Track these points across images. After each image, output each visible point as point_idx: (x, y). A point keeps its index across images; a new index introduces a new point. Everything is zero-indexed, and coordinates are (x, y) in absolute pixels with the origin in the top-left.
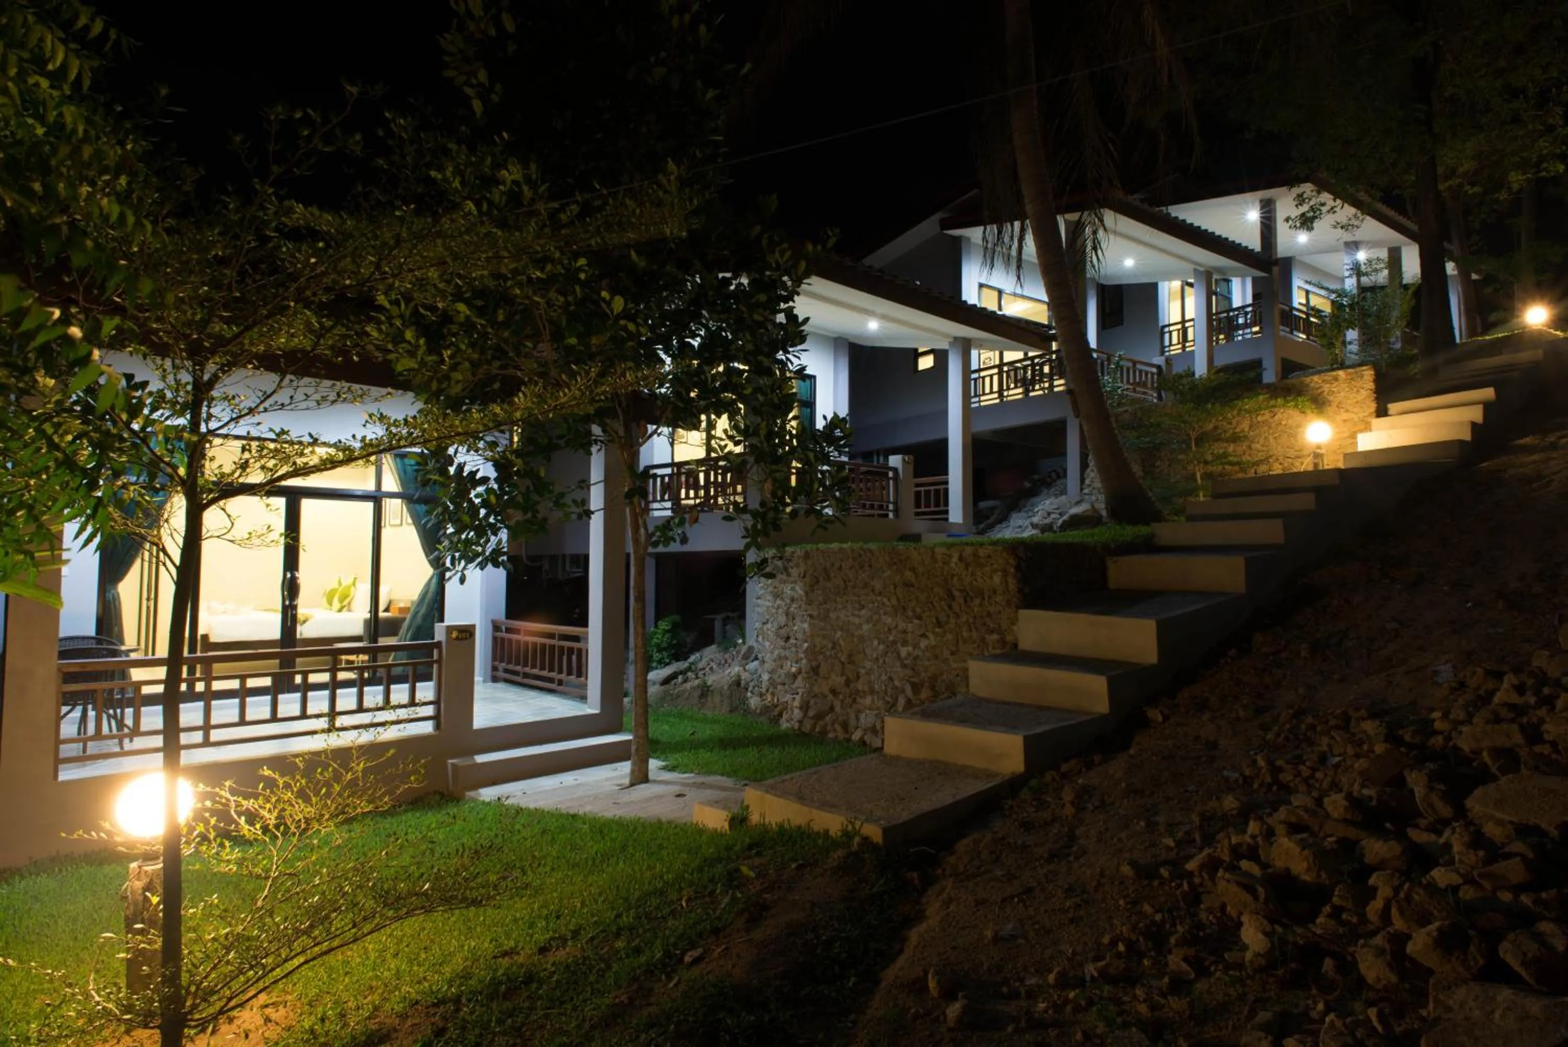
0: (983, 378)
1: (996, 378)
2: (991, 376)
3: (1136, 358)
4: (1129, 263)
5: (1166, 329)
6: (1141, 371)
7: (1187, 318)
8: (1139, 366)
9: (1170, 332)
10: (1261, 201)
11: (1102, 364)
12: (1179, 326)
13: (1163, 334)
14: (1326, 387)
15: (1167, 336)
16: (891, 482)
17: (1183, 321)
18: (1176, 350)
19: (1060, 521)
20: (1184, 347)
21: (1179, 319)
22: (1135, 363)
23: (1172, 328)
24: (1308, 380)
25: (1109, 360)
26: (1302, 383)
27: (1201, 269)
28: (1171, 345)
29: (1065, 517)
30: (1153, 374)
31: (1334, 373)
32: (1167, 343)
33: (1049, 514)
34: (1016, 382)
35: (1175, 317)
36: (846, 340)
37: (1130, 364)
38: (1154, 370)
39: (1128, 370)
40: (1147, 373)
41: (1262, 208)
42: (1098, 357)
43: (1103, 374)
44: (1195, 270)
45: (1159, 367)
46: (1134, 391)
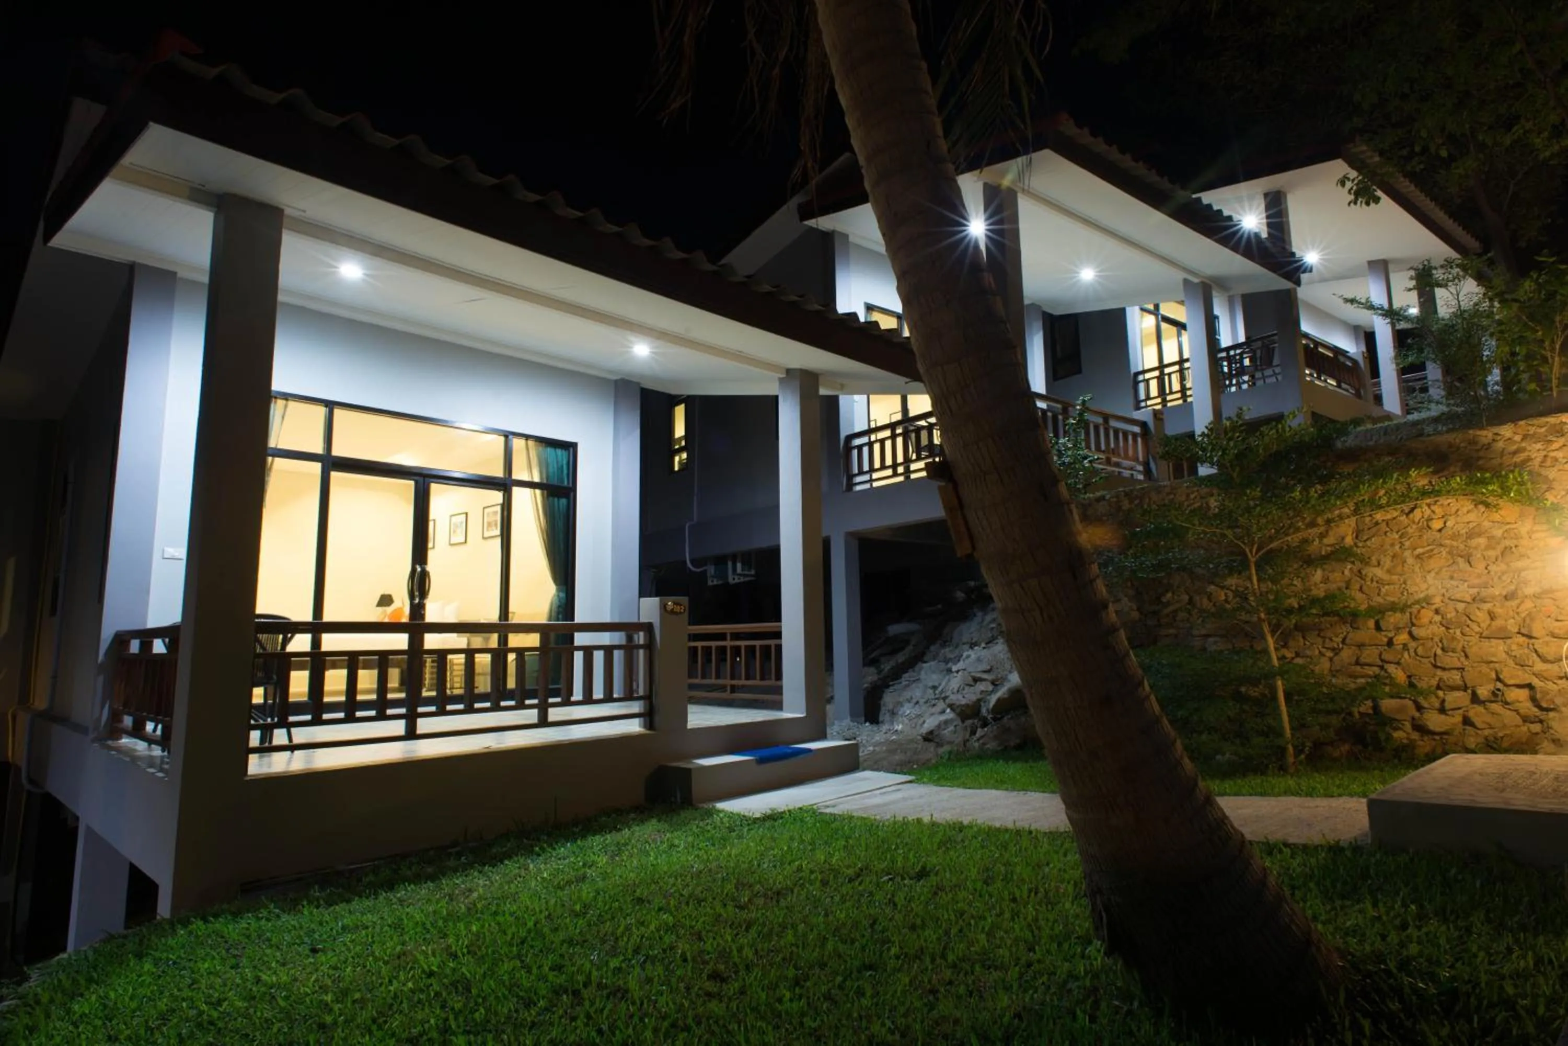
0: (870, 444)
1: (888, 444)
2: (882, 442)
3: (1108, 409)
4: (1087, 275)
5: (1141, 378)
6: (1116, 431)
7: (1166, 362)
8: (1113, 423)
9: (1147, 381)
10: (1266, 195)
11: (1055, 418)
12: (1156, 373)
13: (1136, 383)
14: (1535, 450)
15: (1142, 386)
16: (641, 652)
17: (1161, 366)
18: (1155, 403)
19: (993, 699)
20: (1164, 402)
21: (1155, 364)
22: (1106, 418)
23: (1148, 376)
24: (1486, 435)
25: (1065, 411)
26: (1473, 442)
27: (1196, 280)
28: (1148, 398)
29: (1002, 692)
30: (1135, 435)
31: (1552, 420)
32: (1142, 396)
33: (976, 680)
34: (918, 450)
35: (1150, 359)
36: (638, 384)
37: (1100, 420)
38: (1137, 429)
39: (1097, 428)
40: (1125, 434)
41: (1267, 208)
42: (1050, 409)
43: (1057, 435)
44: (1186, 282)
45: (1143, 425)
46: (1108, 462)
